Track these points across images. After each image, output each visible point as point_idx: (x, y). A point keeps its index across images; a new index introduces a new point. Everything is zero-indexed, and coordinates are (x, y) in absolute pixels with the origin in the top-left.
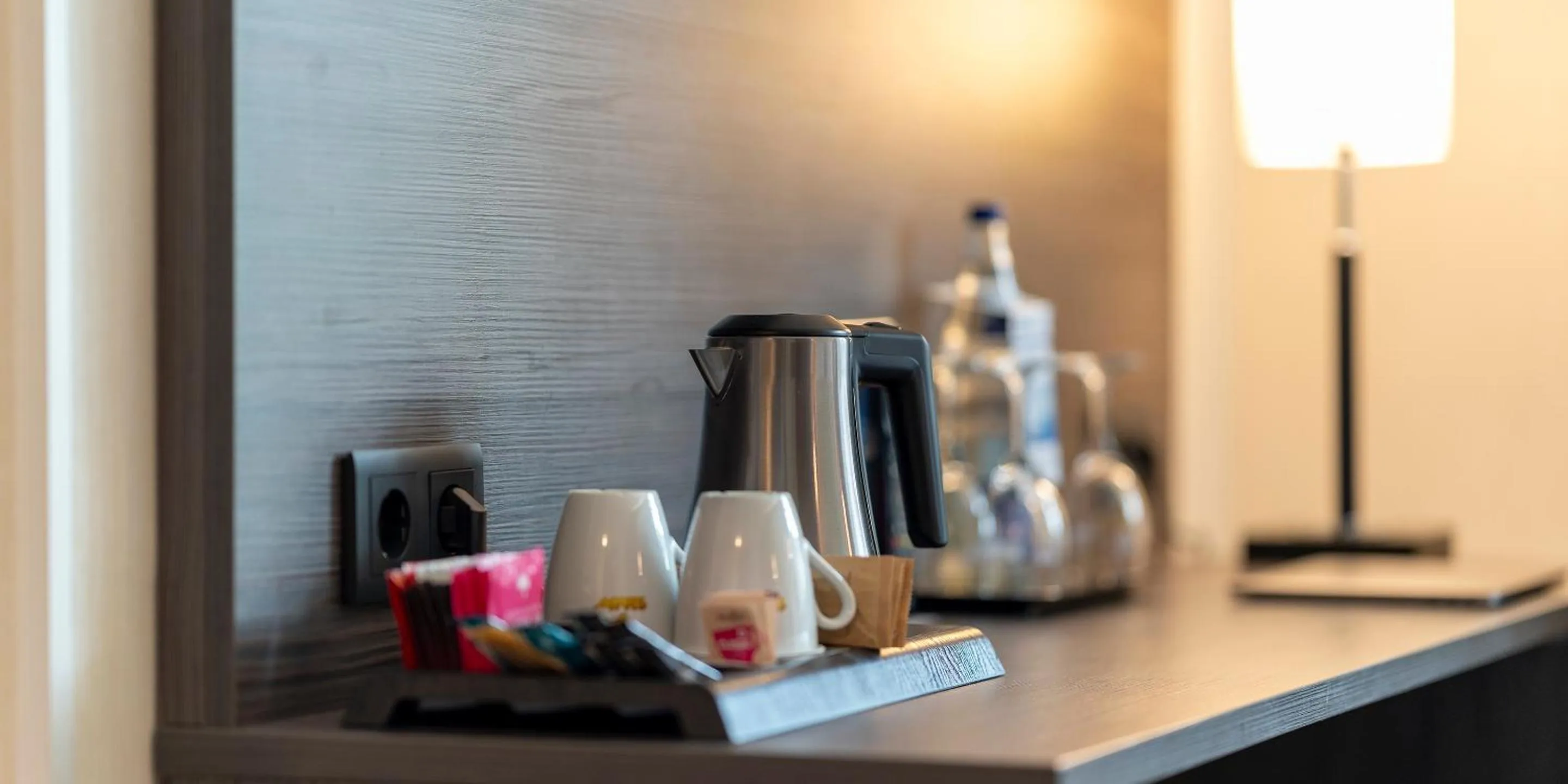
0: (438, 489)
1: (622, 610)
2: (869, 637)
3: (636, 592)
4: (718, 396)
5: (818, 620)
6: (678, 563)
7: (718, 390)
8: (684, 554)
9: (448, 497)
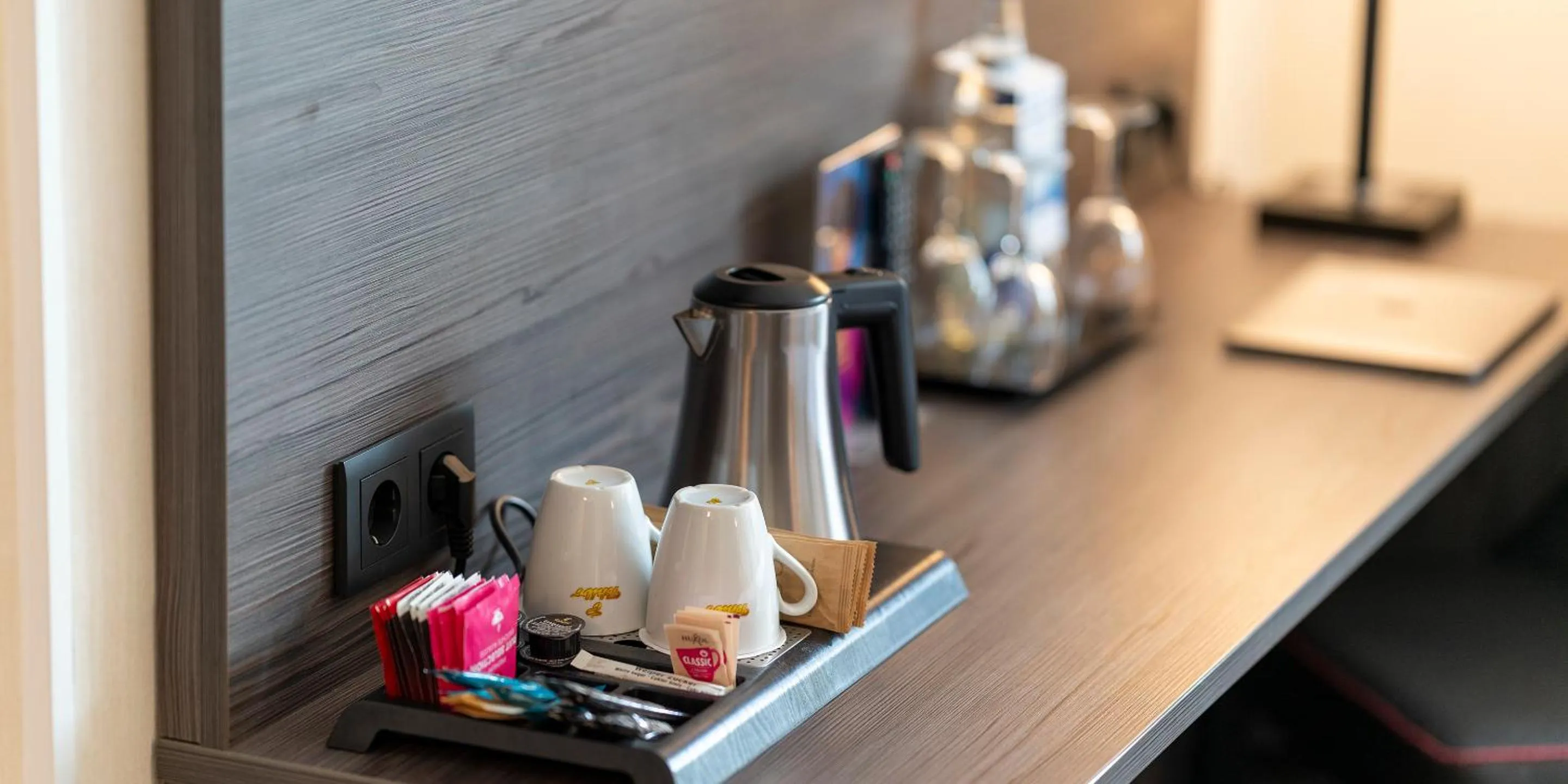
0: (428, 463)
1: (597, 599)
2: (830, 622)
3: (612, 581)
4: (701, 358)
5: (780, 606)
6: (653, 545)
7: (700, 352)
8: (659, 533)
9: (439, 467)
